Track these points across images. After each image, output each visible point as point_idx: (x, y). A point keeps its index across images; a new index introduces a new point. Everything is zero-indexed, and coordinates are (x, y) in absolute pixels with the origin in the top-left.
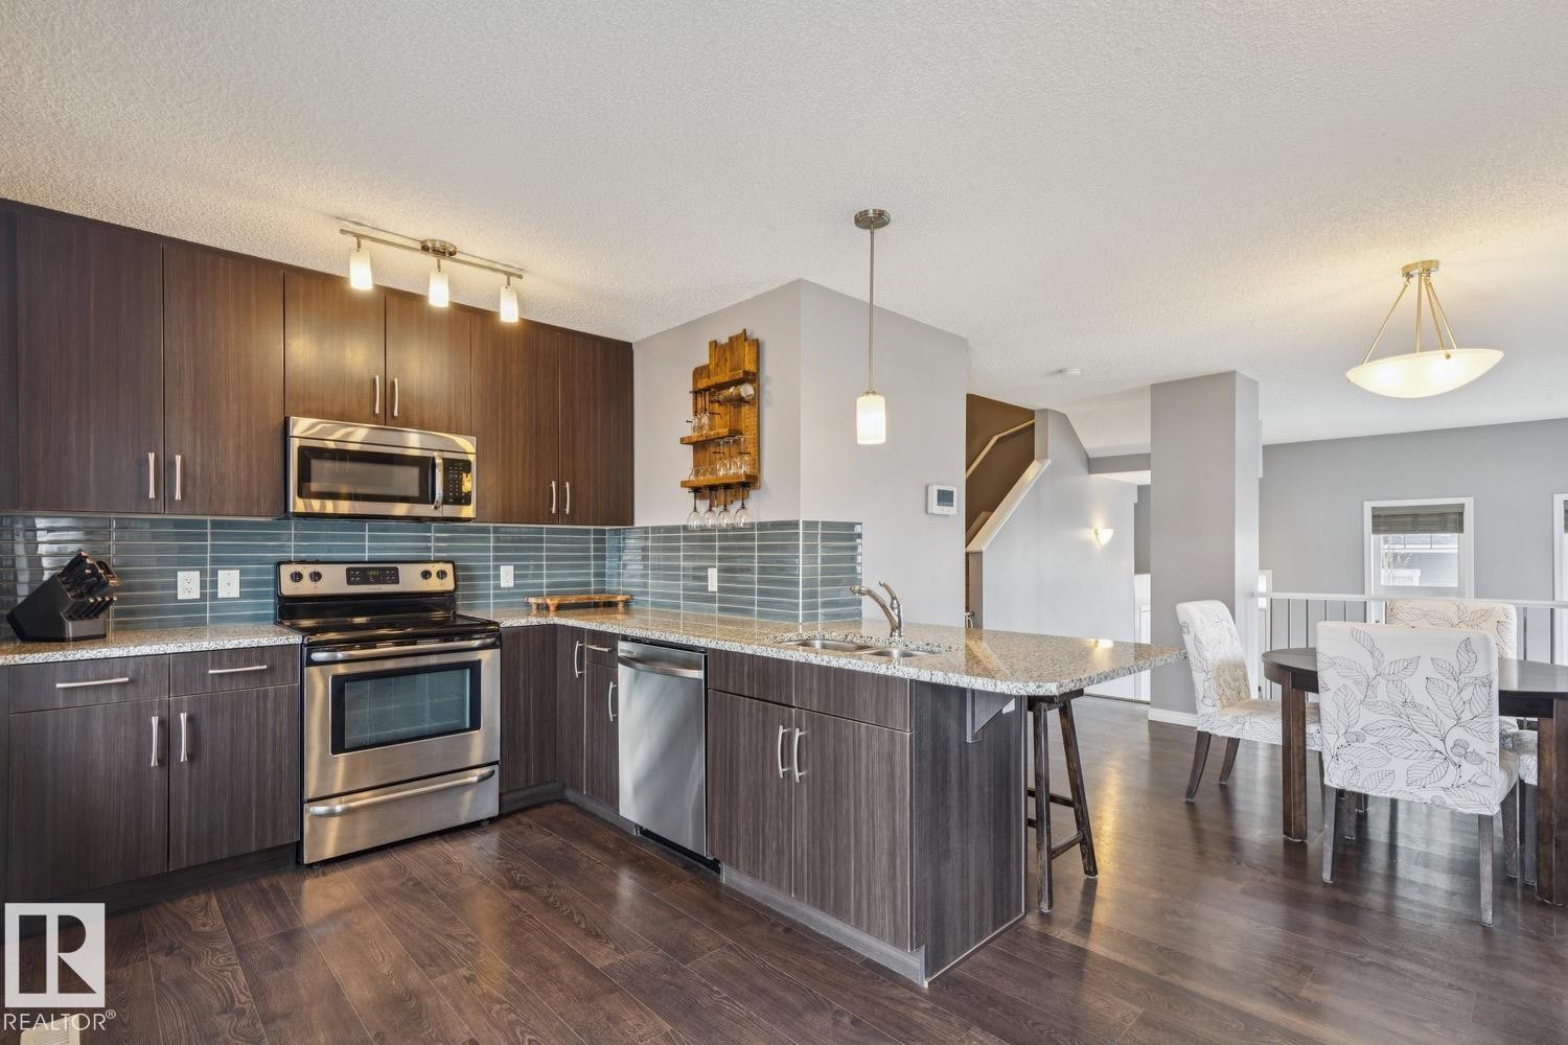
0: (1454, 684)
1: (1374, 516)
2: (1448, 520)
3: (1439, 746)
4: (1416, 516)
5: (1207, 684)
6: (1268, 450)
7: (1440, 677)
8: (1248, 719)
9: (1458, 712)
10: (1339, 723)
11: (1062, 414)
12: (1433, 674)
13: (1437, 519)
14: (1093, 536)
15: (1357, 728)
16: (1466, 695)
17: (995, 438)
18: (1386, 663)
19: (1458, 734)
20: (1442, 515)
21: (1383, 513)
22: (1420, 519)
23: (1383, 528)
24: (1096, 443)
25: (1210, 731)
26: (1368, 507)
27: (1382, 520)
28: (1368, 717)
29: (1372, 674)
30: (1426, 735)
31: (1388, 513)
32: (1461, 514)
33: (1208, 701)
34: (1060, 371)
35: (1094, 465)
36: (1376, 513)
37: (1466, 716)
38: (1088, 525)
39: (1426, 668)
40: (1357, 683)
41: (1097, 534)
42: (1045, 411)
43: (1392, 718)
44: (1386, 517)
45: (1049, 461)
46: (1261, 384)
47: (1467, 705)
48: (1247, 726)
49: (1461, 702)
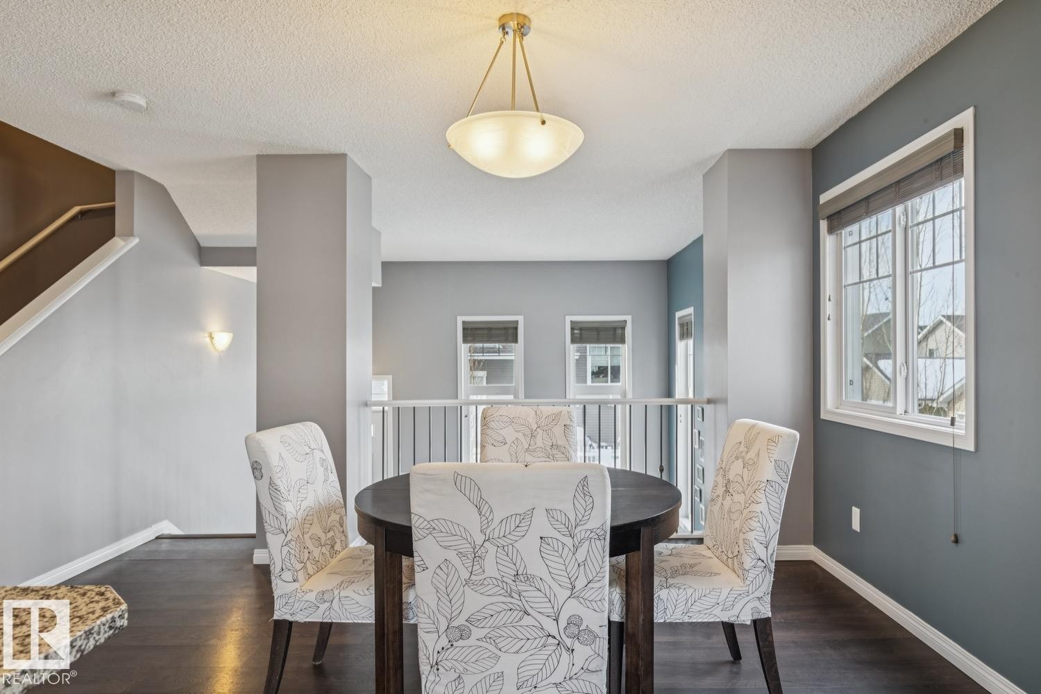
0: (568, 541)
1: (464, 329)
2: (508, 333)
3: (551, 627)
4: (490, 329)
5: (285, 549)
6: (386, 266)
8: (336, 592)
10: (440, 617)
12: (549, 532)
13: (502, 332)
14: (208, 340)
15: (461, 621)
16: (581, 554)
17: (76, 209)
18: (496, 522)
20: (505, 329)
22: (493, 332)
24: (208, 229)
25: (290, 618)
26: (460, 319)
28: (474, 602)
29: (479, 539)
32: (516, 329)
33: (287, 576)
34: (113, 94)
35: (207, 255)
36: (466, 326)
37: (580, 584)
38: (198, 326)
39: (541, 525)
40: (460, 554)
41: (211, 337)
42: (129, 174)
43: (502, 599)
44: (472, 329)
45: (136, 241)
46: (374, 181)
47: (582, 568)
48: (335, 604)
49: (577, 564)
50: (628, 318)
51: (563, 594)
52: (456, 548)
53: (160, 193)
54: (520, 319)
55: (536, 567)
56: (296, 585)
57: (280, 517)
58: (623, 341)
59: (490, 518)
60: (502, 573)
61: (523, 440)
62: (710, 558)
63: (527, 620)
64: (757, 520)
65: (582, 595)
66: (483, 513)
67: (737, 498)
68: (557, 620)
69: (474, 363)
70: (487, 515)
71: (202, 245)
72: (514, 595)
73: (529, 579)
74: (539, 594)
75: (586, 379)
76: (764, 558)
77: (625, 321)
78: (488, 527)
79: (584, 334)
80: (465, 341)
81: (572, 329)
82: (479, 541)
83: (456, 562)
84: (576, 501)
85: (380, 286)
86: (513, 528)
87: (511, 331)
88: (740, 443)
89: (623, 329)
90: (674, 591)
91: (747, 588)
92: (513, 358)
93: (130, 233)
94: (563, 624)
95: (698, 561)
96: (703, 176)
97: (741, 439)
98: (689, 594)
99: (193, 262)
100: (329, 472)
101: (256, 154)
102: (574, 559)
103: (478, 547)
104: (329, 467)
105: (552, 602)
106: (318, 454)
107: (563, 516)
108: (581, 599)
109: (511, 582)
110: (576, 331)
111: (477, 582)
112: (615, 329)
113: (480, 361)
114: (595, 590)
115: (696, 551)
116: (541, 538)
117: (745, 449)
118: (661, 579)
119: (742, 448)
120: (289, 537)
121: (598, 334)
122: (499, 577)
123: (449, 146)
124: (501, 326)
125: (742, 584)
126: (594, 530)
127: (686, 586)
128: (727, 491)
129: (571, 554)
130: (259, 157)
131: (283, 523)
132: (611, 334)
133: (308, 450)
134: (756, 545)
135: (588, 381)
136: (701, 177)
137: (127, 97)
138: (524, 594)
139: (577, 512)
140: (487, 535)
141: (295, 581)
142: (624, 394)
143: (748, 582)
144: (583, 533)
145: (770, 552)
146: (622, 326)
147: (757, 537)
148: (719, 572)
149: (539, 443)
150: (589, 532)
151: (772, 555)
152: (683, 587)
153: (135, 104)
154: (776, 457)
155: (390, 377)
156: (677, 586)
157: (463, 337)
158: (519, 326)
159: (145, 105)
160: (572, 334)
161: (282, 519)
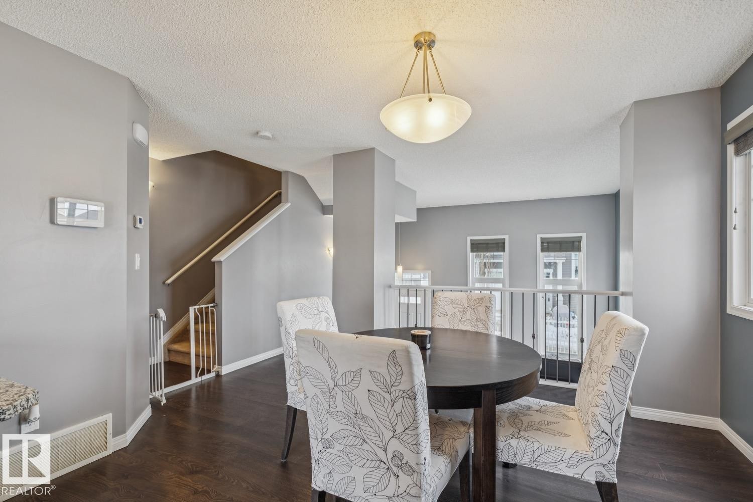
0: (387, 396)
1: (471, 244)
2: (499, 246)
4: (488, 244)
5: (292, 367)
7: (377, 389)
9: (394, 424)
11: (299, 176)
16: (398, 407)
19: (394, 446)
21: (475, 242)
23: (475, 250)
26: (469, 238)
27: (475, 246)
30: (373, 445)
31: (477, 242)
32: (504, 243)
37: (400, 429)
39: (367, 381)
42: (287, 172)
44: (476, 244)
46: (397, 162)
47: (399, 417)
49: (395, 415)
50: (584, 235)
51: (388, 434)
52: (319, 387)
53: (302, 180)
54: (506, 237)
55: (367, 411)
56: (296, 388)
57: (290, 349)
58: (579, 250)
59: (336, 371)
60: (347, 410)
61: (458, 314)
62: (572, 419)
63: (365, 446)
64: (602, 398)
65: (401, 438)
66: (332, 367)
67: (595, 376)
68: (385, 451)
69: (491, 264)
70: (334, 368)
71: (324, 204)
72: (356, 427)
73: (364, 418)
74: (371, 429)
75: (571, 275)
76: (608, 431)
77: (581, 237)
78: (335, 377)
79: (549, 246)
80: (472, 251)
81: (542, 243)
82: (332, 386)
83: (320, 396)
84: (389, 368)
85: (416, 221)
86: (350, 380)
87: (500, 245)
88: (603, 330)
89: (580, 242)
90: (523, 442)
91: (591, 454)
92: (502, 261)
93: (287, 201)
94: (390, 456)
95: (558, 420)
96: (620, 126)
97: (604, 328)
98: (536, 448)
99: (319, 213)
100: (331, 325)
101: (333, 154)
102: (392, 410)
103: (331, 390)
104: (331, 322)
105: (381, 438)
106: (324, 315)
107: (382, 377)
108: (401, 441)
109: (352, 417)
110: (545, 244)
111: (333, 413)
112: (573, 242)
113: (494, 263)
114: (410, 436)
115: (562, 411)
116: (369, 390)
117: (605, 336)
118: (514, 429)
119: (603, 336)
120: (294, 361)
121: (561, 246)
122: (346, 413)
123: (386, 129)
124: (495, 242)
125: (588, 450)
126: (406, 391)
127: (534, 440)
128: (590, 368)
129: (390, 406)
130: (334, 155)
131: (291, 352)
132: (572, 245)
133: (316, 312)
134: (600, 419)
135: (572, 276)
136: (618, 127)
137: (262, 133)
138: (362, 427)
139: (392, 377)
140: (336, 382)
141: (296, 385)
142: (581, 286)
143: (592, 449)
144: (397, 392)
145: (615, 427)
146: (579, 240)
147: (601, 413)
148: (569, 434)
149: (468, 317)
150: (401, 392)
151: (616, 431)
152: (532, 441)
153: (266, 136)
154: (621, 346)
155: (430, 271)
156: (527, 438)
157: (471, 249)
158: (506, 242)
159: (271, 136)
160: (542, 246)
161: (290, 350)
